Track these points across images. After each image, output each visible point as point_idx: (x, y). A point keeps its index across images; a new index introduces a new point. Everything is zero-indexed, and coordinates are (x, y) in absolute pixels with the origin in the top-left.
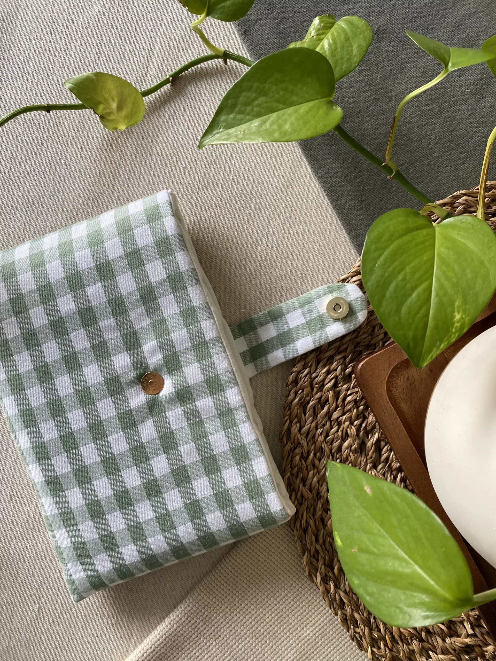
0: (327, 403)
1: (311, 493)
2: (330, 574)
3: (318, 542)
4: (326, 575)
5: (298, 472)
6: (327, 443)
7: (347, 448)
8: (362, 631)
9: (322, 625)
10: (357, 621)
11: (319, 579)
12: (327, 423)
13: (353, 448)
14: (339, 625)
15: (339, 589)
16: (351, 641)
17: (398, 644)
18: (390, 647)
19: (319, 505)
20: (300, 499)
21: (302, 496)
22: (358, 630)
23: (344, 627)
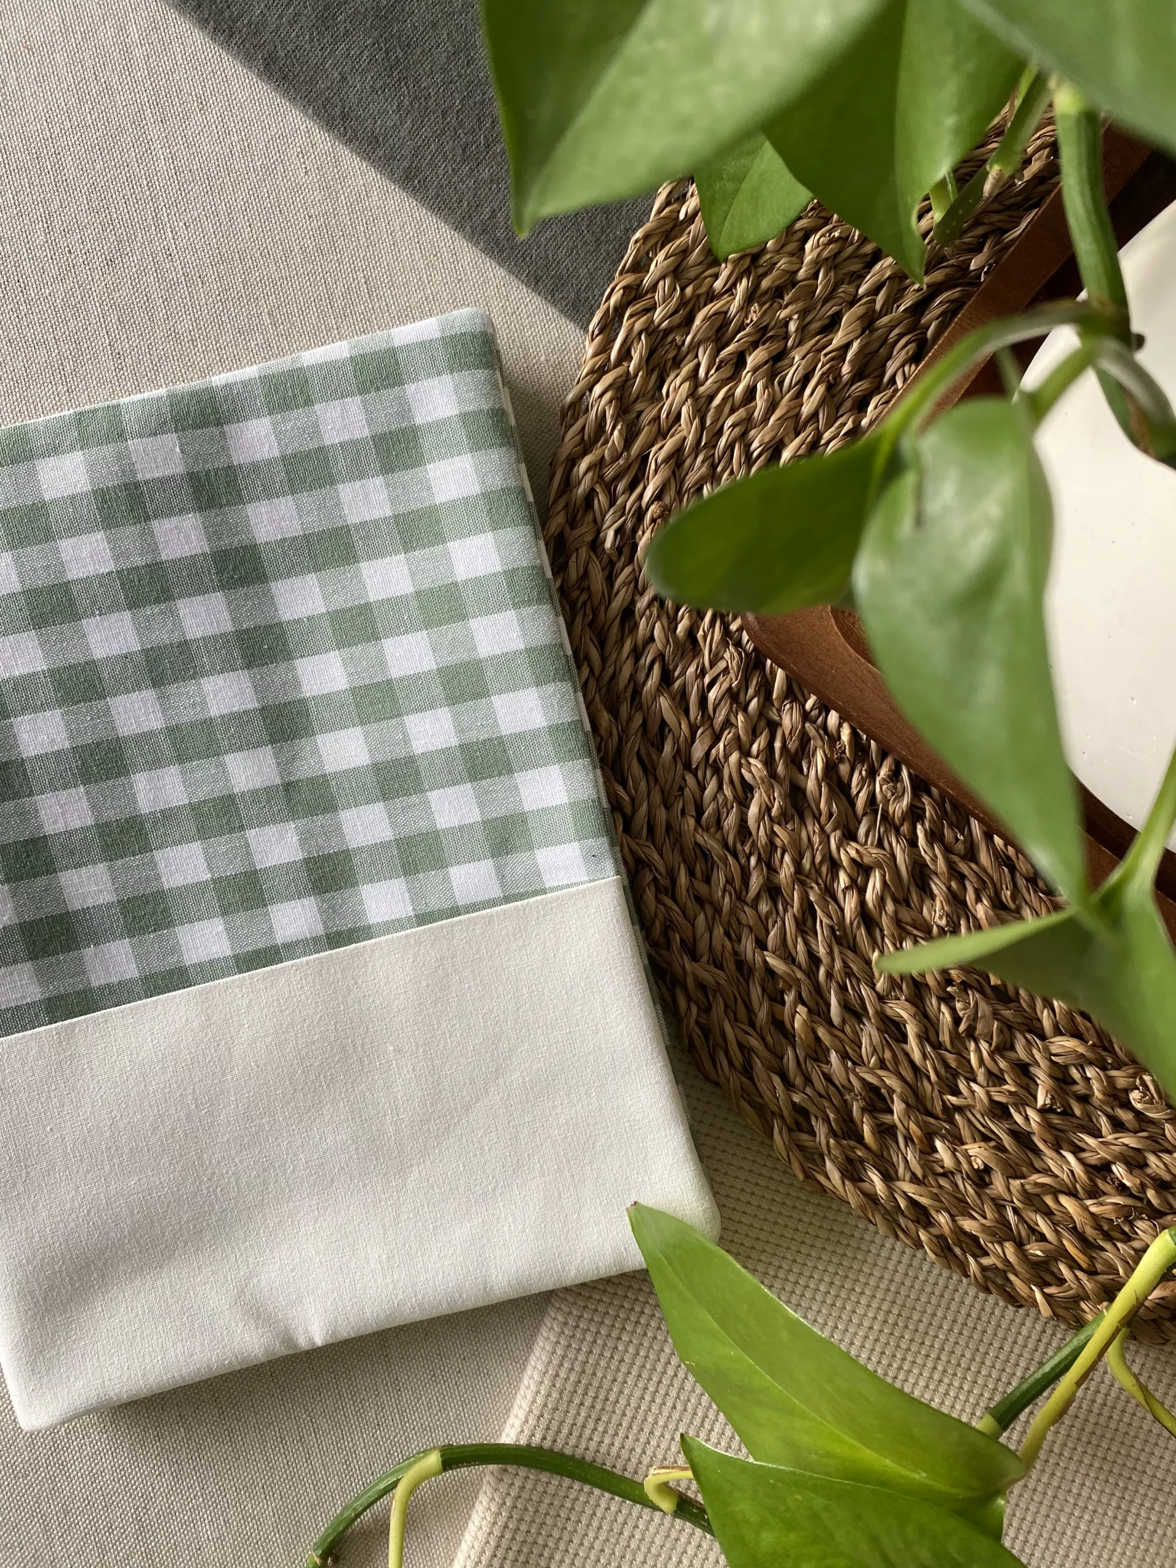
0: (667, 730)
1: (722, 969)
2: (859, 1153)
3: (794, 1086)
4: (849, 1160)
5: (665, 933)
6: (707, 830)
7: (760, 818)
8: (999, 1256)
9: (893, 1289)
10: (975, 1239)
11: (835, 1176)
12: (685, 780)
13: (774, 811)
14: (936, 1272)
15: (898, 1179)
16: (982, 1295)
17: (1103, 1249)
18: (1084, 1265)
19: (756, 992)
20: (702, 998)
21: (702, 986)
22: (986, 1261)
23: (950, 1268)
